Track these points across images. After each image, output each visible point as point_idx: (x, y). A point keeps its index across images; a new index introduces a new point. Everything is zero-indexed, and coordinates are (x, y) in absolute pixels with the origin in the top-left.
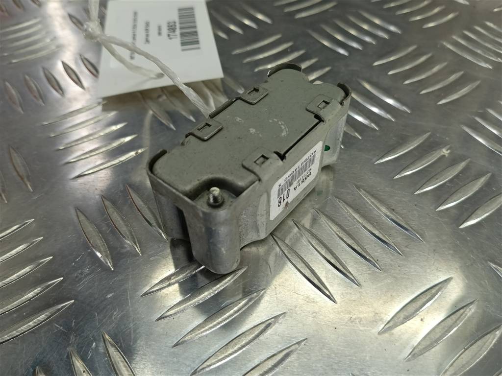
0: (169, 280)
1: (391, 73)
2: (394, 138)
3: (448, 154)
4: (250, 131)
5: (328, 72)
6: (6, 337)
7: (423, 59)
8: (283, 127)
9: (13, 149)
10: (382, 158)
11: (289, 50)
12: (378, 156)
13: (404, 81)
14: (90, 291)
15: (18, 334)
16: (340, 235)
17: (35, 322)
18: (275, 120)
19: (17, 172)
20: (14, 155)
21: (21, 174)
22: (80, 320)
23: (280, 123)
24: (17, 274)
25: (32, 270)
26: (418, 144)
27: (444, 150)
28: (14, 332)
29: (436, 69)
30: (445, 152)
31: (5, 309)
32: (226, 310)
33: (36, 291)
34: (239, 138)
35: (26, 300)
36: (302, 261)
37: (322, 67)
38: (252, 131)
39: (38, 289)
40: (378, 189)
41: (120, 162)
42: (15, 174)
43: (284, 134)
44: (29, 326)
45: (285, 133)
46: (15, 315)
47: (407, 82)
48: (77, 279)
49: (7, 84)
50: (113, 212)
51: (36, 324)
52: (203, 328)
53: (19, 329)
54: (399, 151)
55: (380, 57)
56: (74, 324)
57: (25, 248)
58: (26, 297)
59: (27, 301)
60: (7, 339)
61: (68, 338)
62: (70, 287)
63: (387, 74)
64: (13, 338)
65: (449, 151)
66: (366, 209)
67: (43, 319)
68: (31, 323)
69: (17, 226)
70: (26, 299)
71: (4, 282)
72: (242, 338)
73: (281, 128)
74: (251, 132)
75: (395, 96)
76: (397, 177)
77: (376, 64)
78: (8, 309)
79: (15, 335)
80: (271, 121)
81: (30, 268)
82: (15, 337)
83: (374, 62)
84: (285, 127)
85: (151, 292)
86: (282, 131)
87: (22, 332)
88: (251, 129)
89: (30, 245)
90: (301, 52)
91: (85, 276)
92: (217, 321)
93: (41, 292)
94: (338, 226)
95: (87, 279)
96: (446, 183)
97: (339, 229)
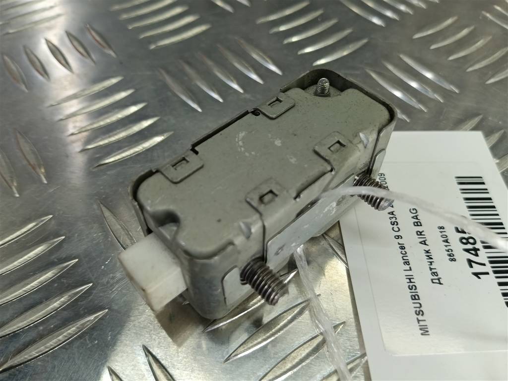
1: (433, 47)
4: (281, 143)
5: (365, 46)
6: (34, 353)
7: (465, 32)
8: (241, 143)
9: (20, 133)
11: (319, 20)
14: (125, 298)
15: (47, 350)
17: (66, 336)
18: (247, 154)
19: (28, 161)
20: (22, 141)
21: (32, 163)
22: (116, 332)
23: (243, 149)
24: (39, 280)
25: (55, 275)
28: (42, 348)
29: (480, 44)
31: (28, 320)
33: (62, 299)
34: (295, 135)
35: (52, 311)
37: (358, 39)
38: (278, 143)
39: (65, 297)
42: (25, 162)
43: (242, 135)
44: (59, 340)
45: (240, 135)
46: (41, 328)
47: (451, 58)
48: (109, 285)
49: (6, 58)
51: (67, 338)
52: (256, 340)
53: (48, 344)
55: (420, 29)
56: (110, 337)
57: (45, 250)
58: (51, 307)
59: (54, 311)
60: (35, 356)
61: (104, 354)
62: (101, 294)
63: (429, 48)
64: (42, 354)
67: (74, 331)
68: (60, 337)
69: (33, 224)
70: (52, 309)
71: (24, 289)
72: (301, 352)
73: (243, 143)
74: (280, 141)
75: (440, 73)
77: (417, 36)
78: (32, 320)
80: (253, 153)
81: (53, 273)
82: (44, 353)
83: (415, 34)
84: (238, 142)
86: (243, 138)
87: (52, 347)
88: (280, 145)
89: (50, 246)
90: (333, 22)
91: (118, 282)
92: (271, 332)
93: (69, 300)
95: (120, 284)
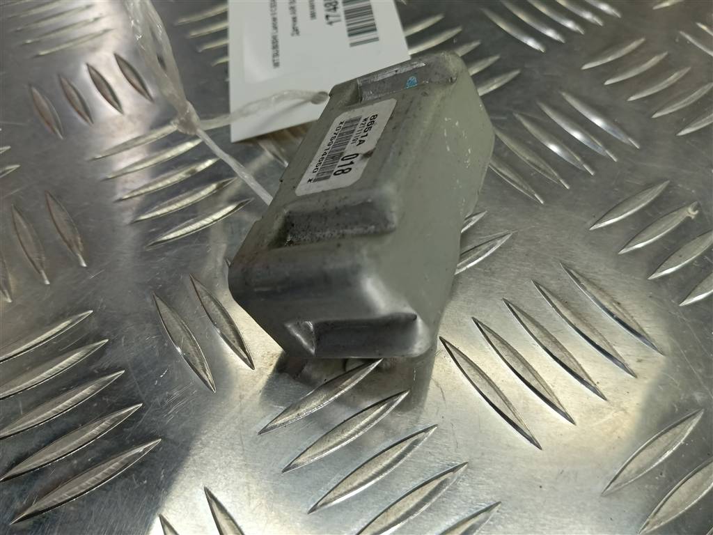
0: (297, 410)
1: (608, 83)
2: (616, 189)
3: (695, 215)
5: (515, 79)
6: (65, 495)
7: (654, 61)
9: (52, 196)
10: (600, 221)
12: (594, 217)
13: (630, 97)
14: (184, 424)
15: (82, 491)
16: (543, 343)
17: (106, 474)
19: (62, 236)
20: (54, 208)
21: (67, 239)
22: (172, 469)
24: (74, 398)
25: (95, 392)
26: (652, 199)
27: (690, 210)
28: (75, 488)
29: (673, 78)
30: (691, 212)
31: (59, 451)
32: (382, 458)
33: (103, 424)
35: (90, 439)
36: (489, 383)
37: (507, 70)
39: (107, 422)
40: (596, 270)
41: (214, 221)
42: (58, 237)
44: (98, 479)
46: (75, 462)
47: (632, 98)
48: (164, 406)
49: (35, 91)
50: (209, 302)
51: (107, 476)
52: (351, 484)
53: (84, 484)
54: (625, 210)
55: (593, 56)
56: (163, 476)
57: (83, 357)
58: (89, 434)
59: (92, 439)
60: (67, 498)
61: (156, 498)
62: (154, 419)
63: (602, 84)
64: (75, 497)
65: (697, 212)
66: (580, 302)
67: (117, 467)
68: (99, 475)
69: (68, 322)
70: (90, 437)
71: (54, 409)
72: (408, 502)
75: (616, 120)
76: (623, 251)
77: (586, 67)
78: (63, 452)
79: (78, 493)
81: (92, 389)
83: (584, 64)
85: (272, 428)
87: (88, 488)
89: (89, 352)
90: (475, 44)
91: (175, 402)
93: (111, 426)
94: (540, 329)
95: (178, 405)
96: (693, 261)
97: (541, 334)
